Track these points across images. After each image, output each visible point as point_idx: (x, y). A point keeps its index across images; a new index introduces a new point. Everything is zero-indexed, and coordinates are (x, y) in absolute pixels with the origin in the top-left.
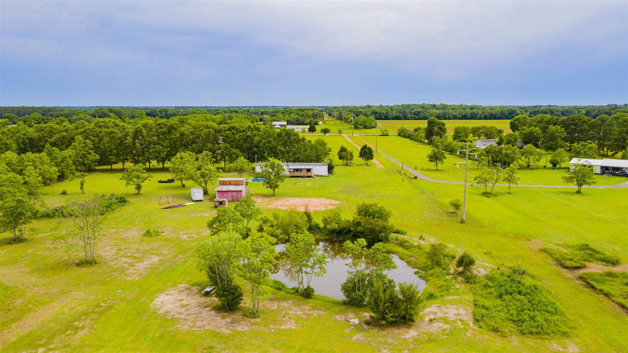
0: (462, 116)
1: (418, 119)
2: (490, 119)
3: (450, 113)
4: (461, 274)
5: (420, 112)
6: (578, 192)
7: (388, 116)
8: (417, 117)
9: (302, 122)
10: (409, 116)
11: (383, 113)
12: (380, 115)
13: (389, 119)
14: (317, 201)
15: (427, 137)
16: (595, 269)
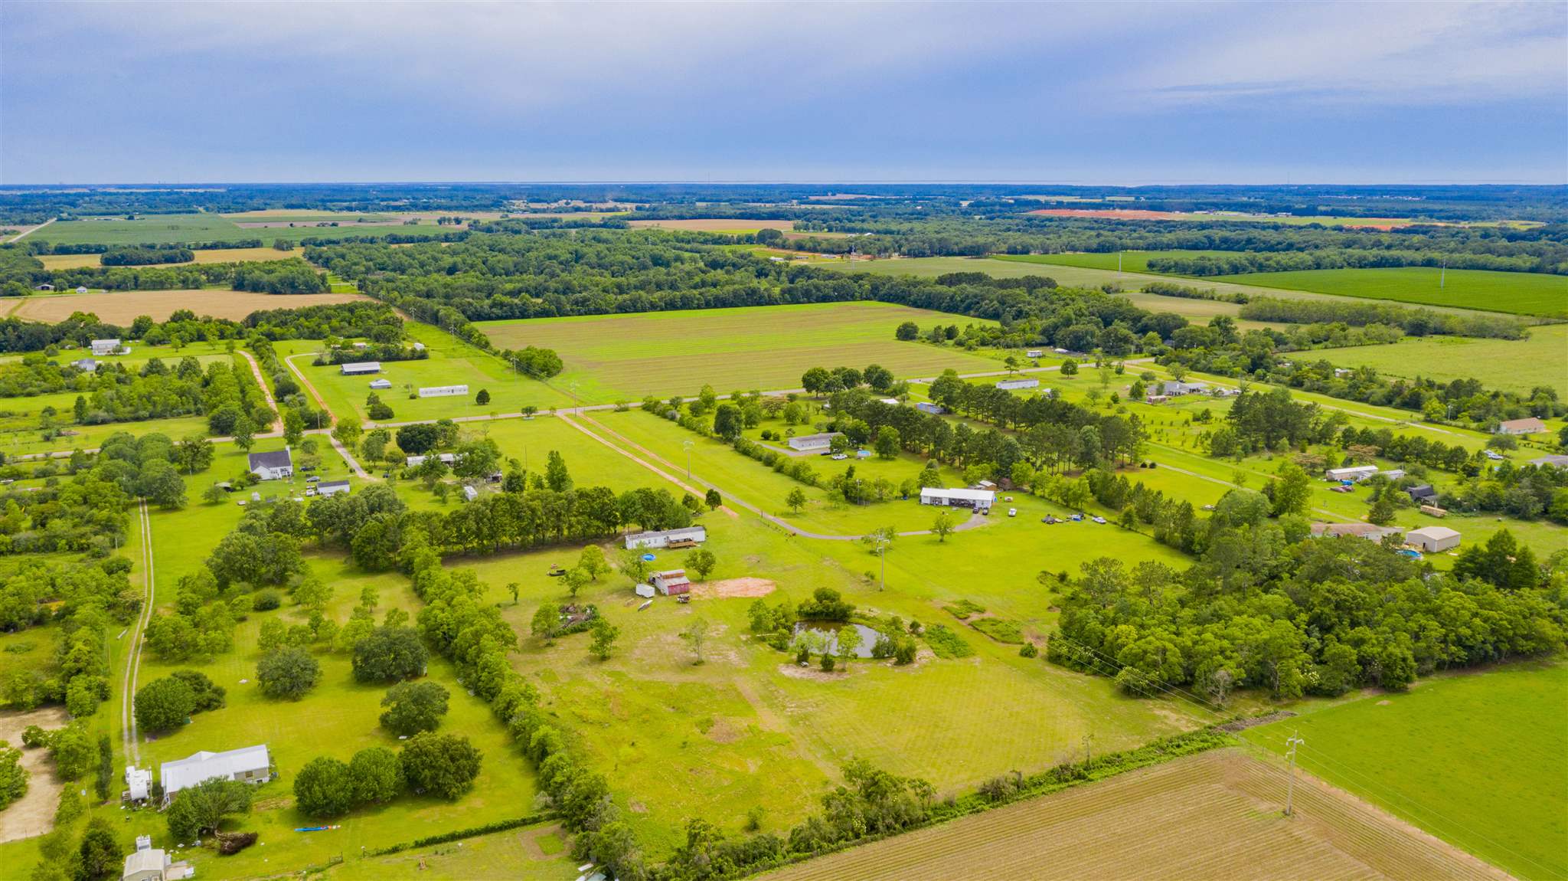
0: (666, 304)
1: (586, 314)
2: (715, 307)
3: (644, 299)
5: (589, 300)
6: (941, 541)
7: (526, 310)
8: (583, 310)
9: (398, 354)
10: (568, 307)
11: (517, 305)
12: (511, 308)
13: (528, 317)
14: (750, 582)
15: (717, 431)
16: (975, 617)
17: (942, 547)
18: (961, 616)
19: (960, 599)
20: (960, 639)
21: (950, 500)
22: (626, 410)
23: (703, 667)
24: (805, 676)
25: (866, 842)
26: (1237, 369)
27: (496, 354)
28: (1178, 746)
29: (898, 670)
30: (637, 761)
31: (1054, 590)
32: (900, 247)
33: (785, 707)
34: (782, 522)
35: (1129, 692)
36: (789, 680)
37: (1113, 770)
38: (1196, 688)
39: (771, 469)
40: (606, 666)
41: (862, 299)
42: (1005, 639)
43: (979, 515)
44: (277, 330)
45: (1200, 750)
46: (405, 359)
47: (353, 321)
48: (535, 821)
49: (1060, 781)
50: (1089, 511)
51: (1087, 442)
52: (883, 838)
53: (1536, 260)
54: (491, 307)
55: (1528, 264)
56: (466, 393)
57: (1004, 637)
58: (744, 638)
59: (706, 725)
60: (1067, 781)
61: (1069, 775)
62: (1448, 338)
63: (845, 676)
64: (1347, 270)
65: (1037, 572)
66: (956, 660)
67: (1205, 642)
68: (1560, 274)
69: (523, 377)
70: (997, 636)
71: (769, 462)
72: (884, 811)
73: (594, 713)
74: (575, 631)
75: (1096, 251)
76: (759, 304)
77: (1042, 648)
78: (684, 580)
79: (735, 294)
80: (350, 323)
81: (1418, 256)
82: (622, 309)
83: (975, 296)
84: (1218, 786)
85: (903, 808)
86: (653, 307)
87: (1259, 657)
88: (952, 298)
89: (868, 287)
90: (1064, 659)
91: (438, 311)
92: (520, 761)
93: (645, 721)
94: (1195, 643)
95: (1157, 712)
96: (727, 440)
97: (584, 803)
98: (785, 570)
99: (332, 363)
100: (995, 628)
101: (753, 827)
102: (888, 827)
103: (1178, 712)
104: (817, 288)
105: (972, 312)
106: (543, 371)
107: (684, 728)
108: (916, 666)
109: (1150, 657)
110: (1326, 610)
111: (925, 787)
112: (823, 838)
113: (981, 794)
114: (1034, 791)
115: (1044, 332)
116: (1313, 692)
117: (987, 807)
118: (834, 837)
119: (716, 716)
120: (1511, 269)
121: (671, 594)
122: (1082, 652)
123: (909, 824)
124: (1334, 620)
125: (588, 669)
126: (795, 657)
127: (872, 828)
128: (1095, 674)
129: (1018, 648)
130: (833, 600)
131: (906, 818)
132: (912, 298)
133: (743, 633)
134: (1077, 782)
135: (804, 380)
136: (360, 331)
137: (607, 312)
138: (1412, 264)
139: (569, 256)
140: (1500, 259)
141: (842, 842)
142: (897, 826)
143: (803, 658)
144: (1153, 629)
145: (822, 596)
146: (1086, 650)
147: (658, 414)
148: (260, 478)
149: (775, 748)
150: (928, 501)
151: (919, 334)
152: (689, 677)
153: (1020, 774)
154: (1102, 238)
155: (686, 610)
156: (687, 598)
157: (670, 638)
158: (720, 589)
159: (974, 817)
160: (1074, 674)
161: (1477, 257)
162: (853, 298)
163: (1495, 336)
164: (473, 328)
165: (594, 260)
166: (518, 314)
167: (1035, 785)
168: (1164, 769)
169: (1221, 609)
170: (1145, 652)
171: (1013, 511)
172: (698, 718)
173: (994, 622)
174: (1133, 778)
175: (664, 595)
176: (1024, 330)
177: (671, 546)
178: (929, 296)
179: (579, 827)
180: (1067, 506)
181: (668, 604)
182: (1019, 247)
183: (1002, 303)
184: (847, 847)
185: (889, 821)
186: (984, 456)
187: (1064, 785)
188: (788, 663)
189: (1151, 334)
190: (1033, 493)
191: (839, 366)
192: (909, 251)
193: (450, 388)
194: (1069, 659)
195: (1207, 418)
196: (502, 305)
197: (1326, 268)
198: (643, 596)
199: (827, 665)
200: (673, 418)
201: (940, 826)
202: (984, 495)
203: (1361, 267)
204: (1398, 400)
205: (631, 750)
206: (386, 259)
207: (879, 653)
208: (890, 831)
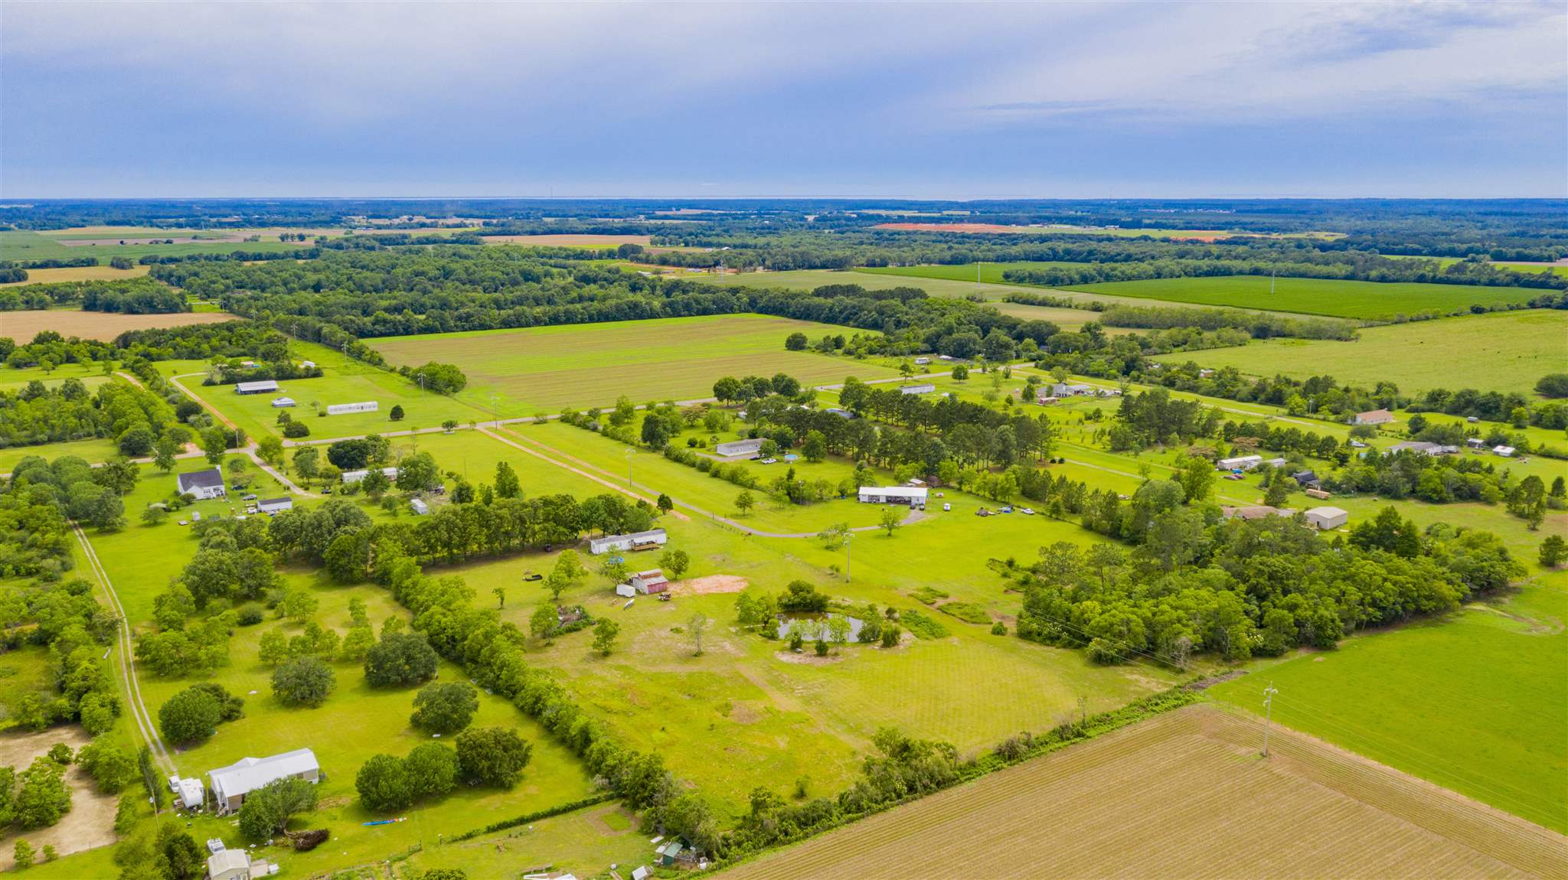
0: (550, 318)
1: (470, 329)
2: (599, 321)
3: (528, 314)
4: (889, 618)
5: (473, 316)
6: (889, 535)
7: (409, 327)
8: (467, 325)
9: (291, 373)
10: (452, 323)
11: (400, 321)
12: (395, 325)
13: (412, 333)
14: (723, 579)
15: (645, 440)
16: (941, 602)
17: (891, 541)
18: (929, 601)
19: (921, 586)
20: (934, 622)
21: (887, 497)
22: (545, 422)
23: (702, 658)
24: (802, 661)
25: (908, 801)
26: (1113, 371)
27: (392, 370)
28: (1157, 704)
29: (886, 652)
30: (672, 744)
31: (1005, 575)
32: (764, 261)
33: (793, 690)
34: (732, 522)
35: (1100, 660)
36: (789, 665)
37: (1105, 728)
38: (1159, 654)
39: (708, 474)
40: (609, 661)
41: (741, 311)
42: (974, 620)
43: (917, 510)
44: (153, 350)
45: (1175, 706)
46: (300, 377)
47: (234, 339)
48: (595, 802)
49: (1062, 739)
50: (1016, 504)
51: (1004, 441)
52: (921, 797)
53: (1350, 268)
54: (374, 324)
55: (1343, 272)
56: (376, 409)
57: (973, 618)
58: (733, 630)
59: (726, 709)
60: (1068, 739)
61: (1069, 733)
62: (1289, 340)
63: (839, 660)
64: (1184, 279)
65: (986, 559)
66: (936, 641)
67: (1163, 613)
68: (1372, 281)
69: (428, 393)
70: (967, 618)
71: (704, 467)
72: (920, 773)
73: (616, 704)
74: (570, 631)
75: (949, 263)
76: (641, 317)
77: (1012, 627)
78: (662, 579)
79: (618, 308)
80: (230, 342)
81: (1246, 265)
82: (507, 324)
83: (854, 307)
84: (1198, 736)
85: (936, 769)
86: (538, 322)
87: (1211, 624)
88: (831, 309)
89: (745, 299)
90: (1034, 635)
91: (321, 329)
92: (560, 751)
93: (667, 709)
94: (1154, 614)
95: (1128, 677)
96: (655, 449)
97: (646, 781)
98: (752, 567)
99: (222, 383)
100: (962, 611)
101: (801, 795)
102: (925, 787)
103: (1147, 675)
104: (698, 302)
105: (851, 323)
106: (449, 386)
107: (703, 713)
108: (901, 647)
109: (1116, 629)
110: (1261, 580)
111: (951, 750)
112: (871, 800)
113: (999, 754)
114: (1043, 750)
115: (926, 341)
116: (1259, 653)
117: (1005, 765)
118: (880, 798)
119: (731, 700)
120: (1328, 277)
121: (651, 593)
122: (1050, 628)
123: (942, 783)
124: (1269, 589)
125: (593, 664)
126: (788, 644)
127: (912, 789)
128: (1064, 647)
129: (990, 628)
130: (808, 592)
131: (940, 778)
132: (791, 310)
133: (730, 625)
134: (1078, 740)
135: (716, 389)
136: (242, 350)
137: (491, 328)
138: (1241, 273)
139: (437, 272)
140: (1318, 268)
141: (887, 802)
142: (933, 786)
143: (796, 646)
144: (1114, 603)
145: (796, 589)
146: (1054, 626)
147: (579, 426)
148: (194, 497)
149: (797, 726)
150: (866, 499)
151: (808, 345)
152: (694, 667)
153: (1029, 735)
154: (954, 251)
155: (669, 607)
156: (668, 596)
157: (663, 634)
158: (696, 587)
159: (995, 774)
160: (1046, 648)
161: (1297, 266)
162: (732, 310)
163: (1330, 338)
164: (362, 346)
165: (464, 276)
166: (401, 330)
167: (1042, 744)
168: (1149, 724)
169: (1170, 584)
170: (1112, 625)
171: (948, 506)
172: (714, 703)
173: (961, 606)
174: (1124, 734)
175: (644, 594)
176: (908, 339)
177: (635, 549)
178: (807, 308)
179: (644, 804)
180: (995, 500)
181: (651, 602)
182: (878, 260)
183: (881, 313)
184: (892, 806)
185: (926, 781)
186: (910, 456)
187: (1067, 743)
188: (783, 650)
189: (1027, 340)
190: (960, 490)
191: (748, 375)
192: (774, 264)
193: (361, 404)
194: (1039, 634)
195: (1099, 417)
196: (385, 322)
197: (1165, 277)
198: (624, 596)
199: (822, 650)
200: (595, 429)
201: (968, 784)
202: (918, 492)
203: (1196, 276)
204: (1262, 397)
205: (663, 735)
206: (244, 277)
207: (866, 638)
208: (927, 790)
